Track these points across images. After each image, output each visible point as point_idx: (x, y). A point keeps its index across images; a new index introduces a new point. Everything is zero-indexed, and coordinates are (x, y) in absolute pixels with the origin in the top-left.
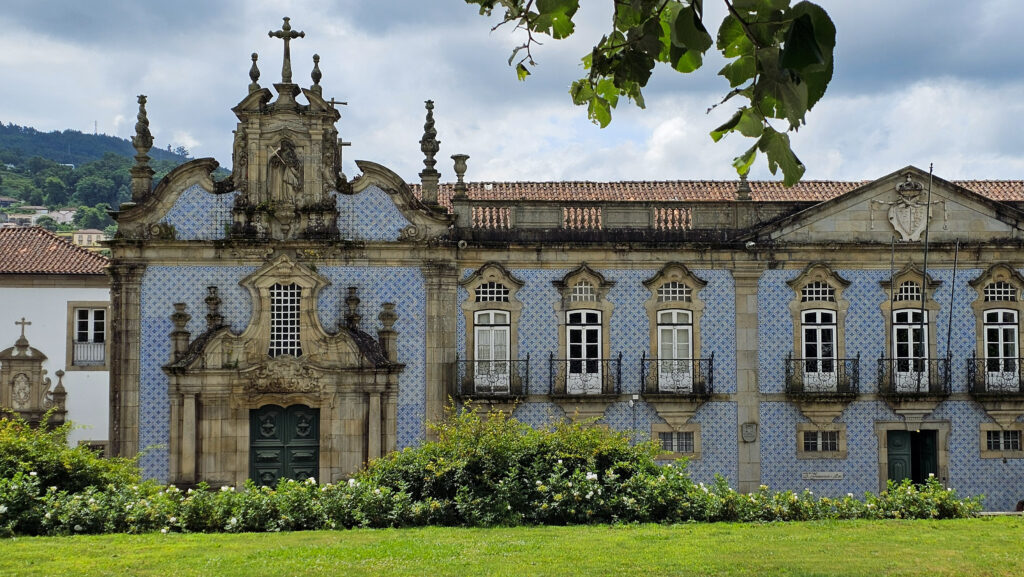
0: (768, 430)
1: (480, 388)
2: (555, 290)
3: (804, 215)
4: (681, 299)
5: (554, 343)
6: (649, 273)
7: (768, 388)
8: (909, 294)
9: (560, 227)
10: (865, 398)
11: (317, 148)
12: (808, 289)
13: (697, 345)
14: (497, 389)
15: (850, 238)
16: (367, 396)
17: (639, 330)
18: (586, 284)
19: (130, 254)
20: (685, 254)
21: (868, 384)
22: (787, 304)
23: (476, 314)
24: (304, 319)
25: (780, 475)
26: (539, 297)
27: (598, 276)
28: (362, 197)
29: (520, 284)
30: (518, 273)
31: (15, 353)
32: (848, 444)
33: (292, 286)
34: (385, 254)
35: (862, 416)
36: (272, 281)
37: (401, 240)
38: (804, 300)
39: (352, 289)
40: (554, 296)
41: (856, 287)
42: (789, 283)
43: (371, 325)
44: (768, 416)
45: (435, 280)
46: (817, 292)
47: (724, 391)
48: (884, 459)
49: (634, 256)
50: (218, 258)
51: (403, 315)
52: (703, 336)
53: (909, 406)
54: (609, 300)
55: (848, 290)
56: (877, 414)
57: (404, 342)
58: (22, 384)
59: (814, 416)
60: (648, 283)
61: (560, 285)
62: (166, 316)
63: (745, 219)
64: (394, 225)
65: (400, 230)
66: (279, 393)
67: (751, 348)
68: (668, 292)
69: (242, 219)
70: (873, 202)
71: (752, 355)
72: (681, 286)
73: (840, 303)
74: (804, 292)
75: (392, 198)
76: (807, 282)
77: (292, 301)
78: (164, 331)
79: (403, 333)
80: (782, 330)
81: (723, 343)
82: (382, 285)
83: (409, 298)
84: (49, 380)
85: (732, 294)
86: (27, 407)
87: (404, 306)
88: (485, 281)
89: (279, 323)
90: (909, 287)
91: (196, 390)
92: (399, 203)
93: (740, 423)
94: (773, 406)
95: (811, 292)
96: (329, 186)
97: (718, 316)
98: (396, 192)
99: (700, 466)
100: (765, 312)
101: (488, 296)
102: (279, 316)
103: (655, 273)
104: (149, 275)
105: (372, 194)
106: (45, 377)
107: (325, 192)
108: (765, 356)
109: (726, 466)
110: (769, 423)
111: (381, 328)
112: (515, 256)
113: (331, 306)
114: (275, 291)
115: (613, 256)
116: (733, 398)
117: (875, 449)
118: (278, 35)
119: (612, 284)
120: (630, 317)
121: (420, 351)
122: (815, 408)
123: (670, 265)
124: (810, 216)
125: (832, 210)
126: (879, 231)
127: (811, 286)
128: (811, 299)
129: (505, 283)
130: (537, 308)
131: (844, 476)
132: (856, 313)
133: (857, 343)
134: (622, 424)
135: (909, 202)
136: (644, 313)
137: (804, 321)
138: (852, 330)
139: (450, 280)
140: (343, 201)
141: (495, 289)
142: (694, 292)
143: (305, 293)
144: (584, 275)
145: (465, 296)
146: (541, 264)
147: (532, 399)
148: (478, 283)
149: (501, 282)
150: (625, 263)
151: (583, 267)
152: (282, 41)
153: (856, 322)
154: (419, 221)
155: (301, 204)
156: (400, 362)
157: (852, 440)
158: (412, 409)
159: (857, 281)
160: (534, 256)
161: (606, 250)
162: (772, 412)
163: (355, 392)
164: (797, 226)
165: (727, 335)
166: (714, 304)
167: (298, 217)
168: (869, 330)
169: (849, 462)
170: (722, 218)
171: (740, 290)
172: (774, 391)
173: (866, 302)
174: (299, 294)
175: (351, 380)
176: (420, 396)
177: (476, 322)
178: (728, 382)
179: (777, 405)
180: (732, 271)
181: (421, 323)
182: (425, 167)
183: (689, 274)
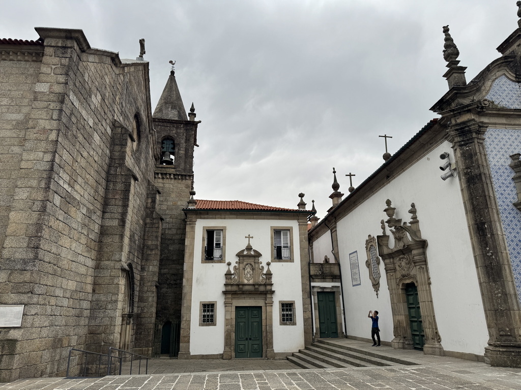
31: (245, 253)
58: (249, 270)
62: (506, 165)
84: (263, 267)
86: (251, 282)
104: (488, 134)
106: (261, 265)
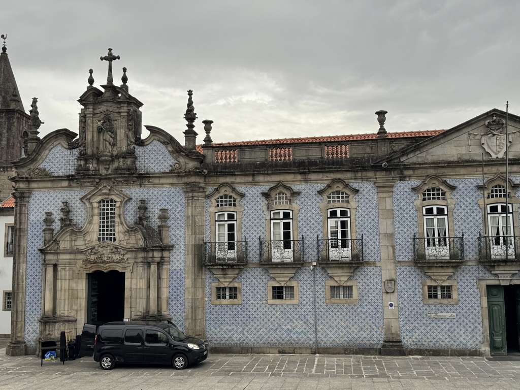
0: (403, 285)
1: (219, 259)
2: (263, 198)
3: (422, 145)
4: (343, 201)
5: (263, 230)
6: (321, 186)
7: (402, 257)
8: (498, 193)
9: (266, 160)
10: (470, 263)
11: (124, 120)
12: (427, 193)
13: (354, 230)
14: (229, 259)
15: (455, 159)
16: (149, 264)
17: (316, 221)
18: (283, 194)
19: (22, 185)
20: (345, 174)
21: (471, 254)
22: (413, 202)
23: (217, 214)
24: (117, 219)
25: (412, 315)
26: (253, 203)
27: (289, 189)
28: (149, 147)
29: (242, 195)
30: (241, 189)
32: (459, 294)
33: (111, 201)
34: (163, 181)
35: (468, 275)
36: (99, 198)
37: (171, 172)
38: (424, 199)
39: (143, 201)
40: (263, 202)
41: (460, 190)
42: (414, 189)
43: (155, 222)
44: (402, 276)
45: (190, 195)
46: (434, 195)
47: (372, 260)
48: (485, 304)
49: (313, 176)
50: (70, 187)
51: (173, 216)
52: (357, 224)
53: (501, 268)
54: (297, 203)
55: (455, 192)
56: (479, 274)
57: (173, 232)
59: (434, 275)
60: (320, 192)
61: (266, 195)
62: (41, 220)
63: (384, 150)
64: (168, 163)
65: (171, 166)
66: (102, 263)
67: (390, 231)
68: (334, 197)
69: (82, 163)
70: (470, 134)
71: (391, 236)
72: (342, 193)
73: (449, 201)
74: (424, 195)
75: (167, 147)
76: (426, 188)
77: (111, 210)
78: (40, 229)
79: (173, 226)
80: (410, 219)
81: (371, 229)
82: (160, 198)
83: (176, 205)
85: (376, 197)
87: (173, 210)
88: (221, 194)
89: (104, 222)
90: (498, 189)
91: (53, 262)
92: (170, 149)
93: (384, 280)
94: (406, 269)
95: (429, 195)
96: (131, 142)
97: (367, 212)
98: (168, 144)
99: (358, 308)
100: (398, 208)
101: (224, 203)
102: (104, 218)
103: (325, 185)
104: (33, 197)
105: (155, 146)
107: (128, 145)
108: (399, 236)
109: (375, 308)
110: (403, 280)
111: (159, 224)
112: (238, 179)
113: (132, 212)
114: (102, 204)
115: (299, 177)
116: (378, 264)
117: (478, 298)
118: (106, 58)
119: (298, 193)
120: (310, 214)
121: (183, 237)
122: (434, 270)
123: (335, 181)
124: (426, 145)
125: (442, 141)
126: (476, 153)
127: (429, 190)
128: (429, 199)
129: (233, 195)
130: (252, 210)
131: (457, 315)
132: (461, 207)
133: (462, 227)
134: (306, 281)
135: (495, 133)
136: (319, 211)
137: (424, 213)
138: (459, 218)
139: (200, 194)
140: (139, 150)
141: (228, 199)
142: (350, 197)
143: (118, 204)
144: (281, 189)
145: (210, 203)
146: (255, 183)
147: (250, 266)
148: (217, 196)
149: (231, 194)
150: (306, 181)
151: (279, 185)
152: (108, 61)
153: (461, 213)
154: (182, 160)
155: (115, 153)
156: (171, 244)
157: (462, 292)
158: (178, 272)
159: (461, 186)
160: (250, 179)
161: (294, 173)
162: (405, 273)
163: (142, 262)
164: (418, 152)
165: (373, 223)
166: (364, 204)
167: (113, 161)
168: (471, 218)
169: (460, 307)
170: (368, 150)
171: (381, 195)
172: (406, 259)
173: (468, 199)
174: (115, 205)
175: (141, 255)
176: (183, 264)
177: (217, 219)
178: (375, 254)
179: (408, 268)
180: (375, 183)
181: (183, 220)
182: (187, 128)
183: (347, 186)
